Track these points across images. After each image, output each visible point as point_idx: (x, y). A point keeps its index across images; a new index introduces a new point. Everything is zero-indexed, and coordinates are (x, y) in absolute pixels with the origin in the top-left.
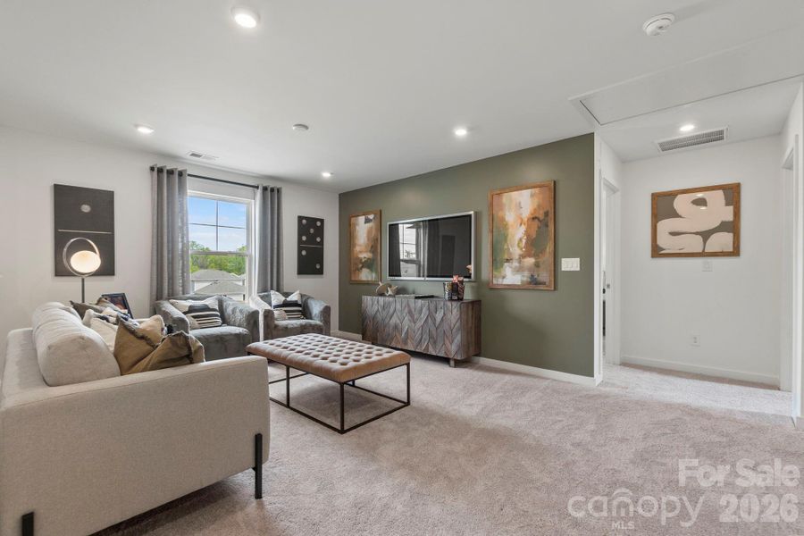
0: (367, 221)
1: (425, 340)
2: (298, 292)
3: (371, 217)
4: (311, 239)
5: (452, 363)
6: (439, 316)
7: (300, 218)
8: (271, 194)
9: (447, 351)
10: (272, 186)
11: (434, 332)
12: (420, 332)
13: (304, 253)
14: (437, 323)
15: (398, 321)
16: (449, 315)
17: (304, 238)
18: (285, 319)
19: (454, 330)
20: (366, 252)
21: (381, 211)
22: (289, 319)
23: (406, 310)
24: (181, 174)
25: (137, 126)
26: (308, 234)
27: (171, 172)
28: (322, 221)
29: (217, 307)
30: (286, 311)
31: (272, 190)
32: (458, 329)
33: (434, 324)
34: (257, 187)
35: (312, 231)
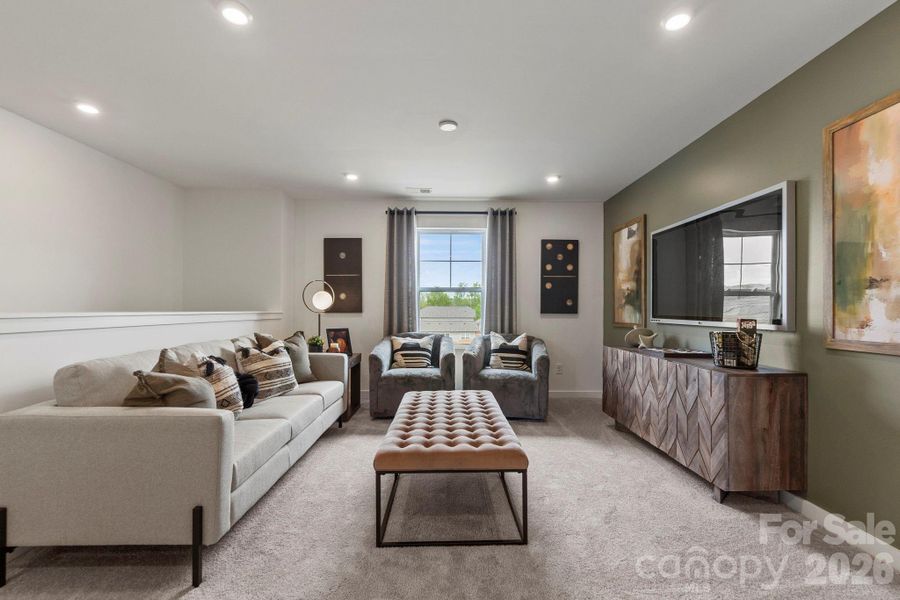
0: (631, 233)
1: (672, 433)
2: (523, 335)
3: (634, 227)
4: (559, 268)
5: (717, 493)
6: (691, 393)
7: (544, 243)
8: (503, 218)
9: (704, 466)
10: (503, 209)
11: (685, 425)
12: (664, 416)
13: (549, 286)
14: (689, 408)
15: (639, 392)
16: (706, 396)
17: (549, 267)
18: (500, 368)
19: (714, 428)
20: (629, 281)
21: (645, 216)
22: (506, 368)
23: (648, 376)
24: (409, 213)
25: (345, 174)
26: (554, 262)
27: (400, 213)
28: (576, 243)
29: (430, 348)
30: (502, 358)
31: (503, 213)
32: (723, 428)
33: (685, 408)
34: (486, 213)
35: (560, 257)
